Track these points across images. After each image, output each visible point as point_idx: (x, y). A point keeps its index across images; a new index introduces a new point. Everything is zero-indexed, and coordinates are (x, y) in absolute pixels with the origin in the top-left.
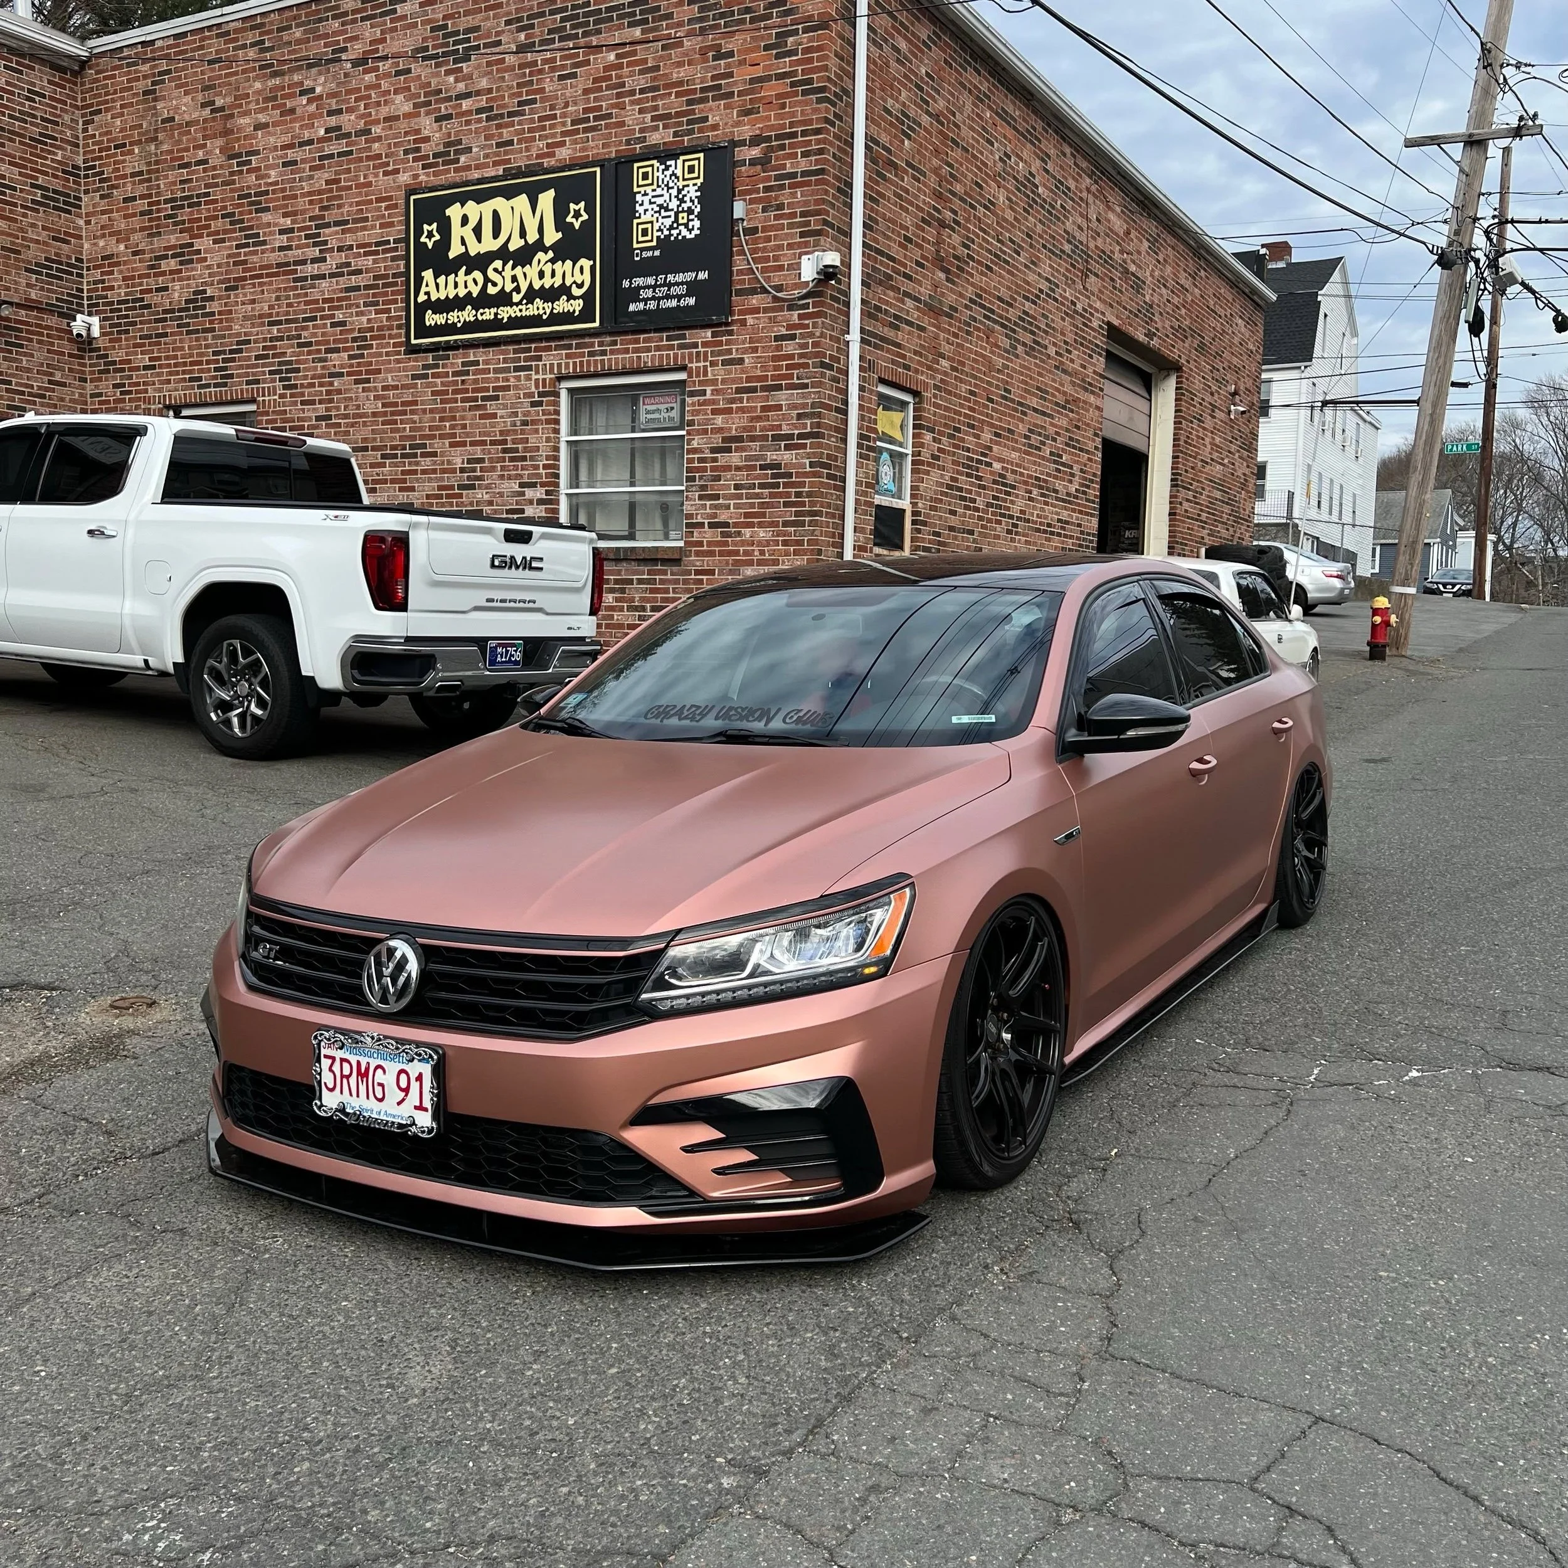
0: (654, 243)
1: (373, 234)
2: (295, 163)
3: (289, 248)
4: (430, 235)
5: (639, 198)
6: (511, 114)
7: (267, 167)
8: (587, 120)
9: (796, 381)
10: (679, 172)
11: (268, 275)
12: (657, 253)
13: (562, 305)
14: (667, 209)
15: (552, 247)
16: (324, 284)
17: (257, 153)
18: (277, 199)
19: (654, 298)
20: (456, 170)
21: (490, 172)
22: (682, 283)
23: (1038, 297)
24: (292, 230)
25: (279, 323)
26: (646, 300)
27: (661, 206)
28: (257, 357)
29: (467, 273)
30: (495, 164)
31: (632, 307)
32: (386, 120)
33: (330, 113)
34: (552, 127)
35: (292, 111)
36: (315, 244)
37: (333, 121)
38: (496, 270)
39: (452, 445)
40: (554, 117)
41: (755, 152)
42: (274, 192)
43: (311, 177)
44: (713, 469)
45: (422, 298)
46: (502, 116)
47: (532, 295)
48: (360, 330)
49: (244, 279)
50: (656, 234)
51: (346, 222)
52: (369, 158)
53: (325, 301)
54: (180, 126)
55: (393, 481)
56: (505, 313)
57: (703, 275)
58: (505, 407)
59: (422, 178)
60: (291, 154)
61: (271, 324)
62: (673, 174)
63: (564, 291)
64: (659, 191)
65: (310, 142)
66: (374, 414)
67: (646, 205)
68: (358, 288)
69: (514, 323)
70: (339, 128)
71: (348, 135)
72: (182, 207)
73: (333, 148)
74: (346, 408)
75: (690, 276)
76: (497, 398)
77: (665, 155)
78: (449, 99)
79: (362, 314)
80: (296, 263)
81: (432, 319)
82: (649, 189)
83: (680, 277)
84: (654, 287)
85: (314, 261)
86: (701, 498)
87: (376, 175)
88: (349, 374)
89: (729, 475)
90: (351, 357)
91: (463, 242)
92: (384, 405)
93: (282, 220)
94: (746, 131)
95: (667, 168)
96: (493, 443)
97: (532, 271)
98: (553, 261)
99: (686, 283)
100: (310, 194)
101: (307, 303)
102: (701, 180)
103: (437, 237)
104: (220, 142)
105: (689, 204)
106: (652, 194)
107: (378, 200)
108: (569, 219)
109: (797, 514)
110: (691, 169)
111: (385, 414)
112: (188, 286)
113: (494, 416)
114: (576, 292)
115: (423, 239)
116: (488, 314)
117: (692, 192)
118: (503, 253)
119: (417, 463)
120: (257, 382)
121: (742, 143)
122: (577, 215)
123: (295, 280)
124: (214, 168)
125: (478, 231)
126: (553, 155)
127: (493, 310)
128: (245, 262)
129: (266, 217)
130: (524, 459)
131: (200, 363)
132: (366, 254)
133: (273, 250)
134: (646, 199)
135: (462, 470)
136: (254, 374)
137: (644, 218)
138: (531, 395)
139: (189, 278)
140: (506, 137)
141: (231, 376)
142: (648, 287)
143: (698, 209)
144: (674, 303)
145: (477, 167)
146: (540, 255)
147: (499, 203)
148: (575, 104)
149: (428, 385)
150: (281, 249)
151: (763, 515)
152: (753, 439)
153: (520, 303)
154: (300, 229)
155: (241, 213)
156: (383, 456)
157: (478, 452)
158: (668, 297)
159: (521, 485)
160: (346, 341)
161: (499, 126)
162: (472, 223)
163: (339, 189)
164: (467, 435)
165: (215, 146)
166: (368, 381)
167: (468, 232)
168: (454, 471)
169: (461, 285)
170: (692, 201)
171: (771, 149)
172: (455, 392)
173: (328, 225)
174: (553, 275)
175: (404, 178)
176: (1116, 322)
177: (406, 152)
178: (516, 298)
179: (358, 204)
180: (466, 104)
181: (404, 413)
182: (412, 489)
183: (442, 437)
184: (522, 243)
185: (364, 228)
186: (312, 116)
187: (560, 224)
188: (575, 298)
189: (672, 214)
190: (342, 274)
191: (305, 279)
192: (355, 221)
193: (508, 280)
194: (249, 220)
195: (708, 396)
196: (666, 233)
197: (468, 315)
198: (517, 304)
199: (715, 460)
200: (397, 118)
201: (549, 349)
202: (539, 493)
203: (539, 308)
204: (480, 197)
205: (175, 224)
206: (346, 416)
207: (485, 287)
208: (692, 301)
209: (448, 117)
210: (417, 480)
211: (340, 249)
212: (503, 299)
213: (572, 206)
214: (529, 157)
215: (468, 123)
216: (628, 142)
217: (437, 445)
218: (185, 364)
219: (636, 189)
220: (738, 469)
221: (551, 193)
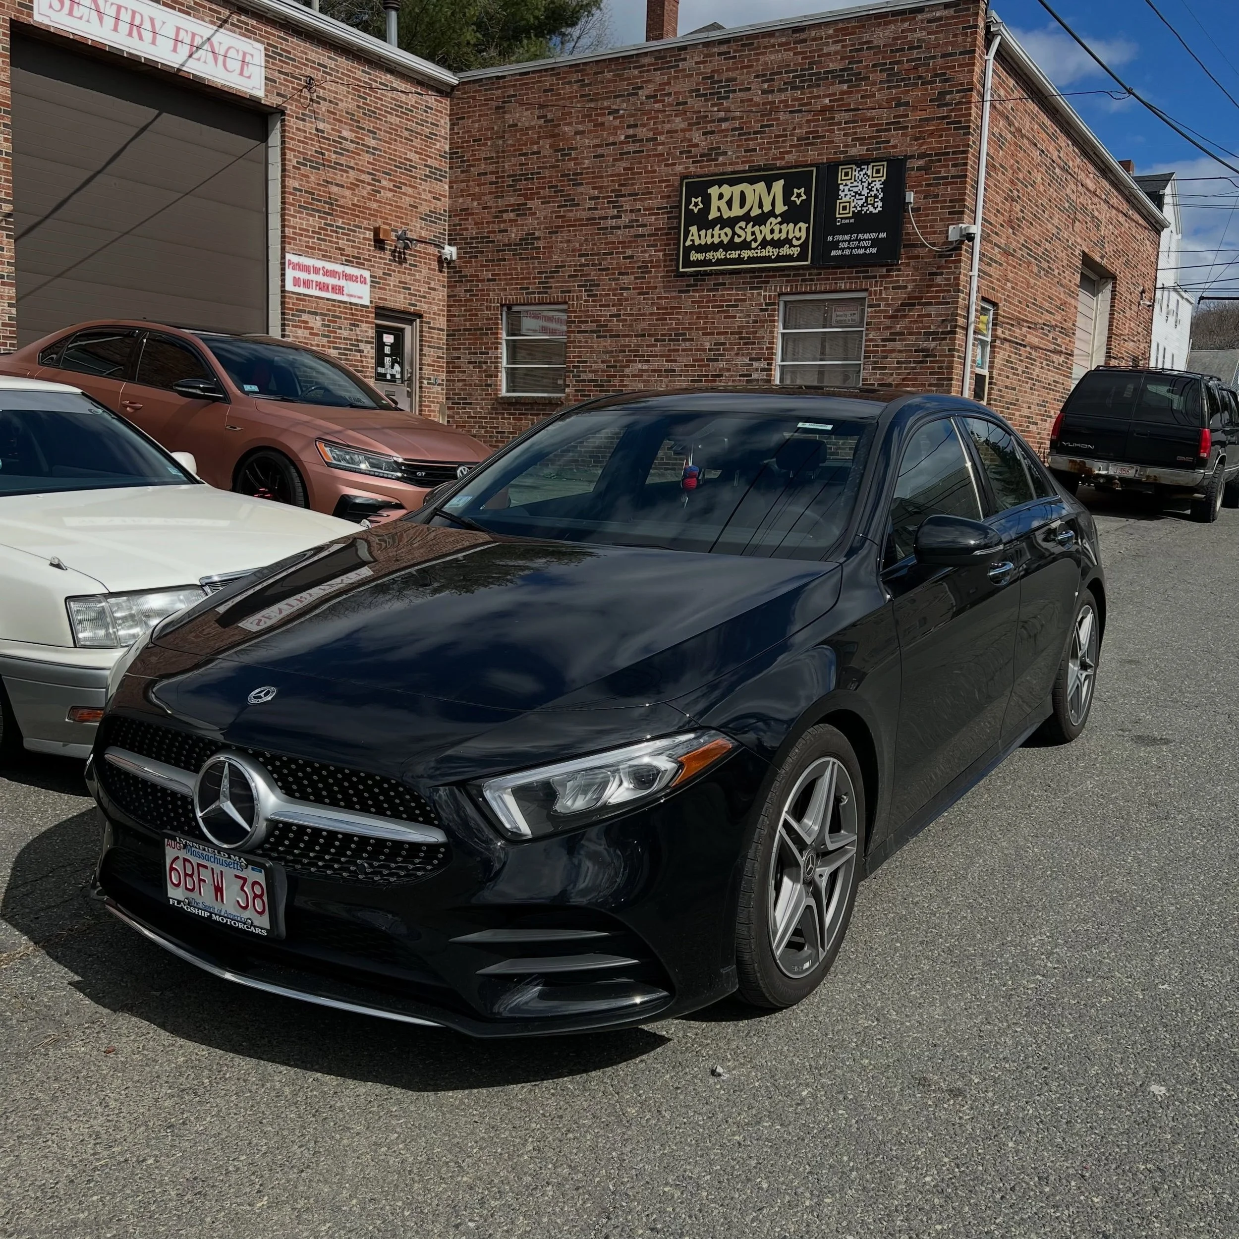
0: (851, 215)
1: (656, 202)
2: (603, 156)
3: (596, 209)
4: (696, 204)
5: (841, 187)
6: (755, 133)
7: (582, 158)
8: (808, 138)
9: (941, 300)
10: (869, 172)
11: (580, 225)
12: (852, 221)
13: (785, 251)
14: (860, 195)
15: (780, 215)
16: (619, 232)
17: (576, 149)
18: (589, 178)
19: (848, 248)
20: (716, 165)
21: (740, 167)
22: (868, 240)
23: (1052, 239)
24: (598, 198)
25: (587, 255)
26: (843, 249)
27: (856, 193)
28: (569, 276)
29: (720, 229)
30: (743, 162)
31: (833, 253)
32: (668, 132)
33: (629, 127)
34: (783, 142)
35: (602, 124)
36: (614, 207)
37: (631, 132)
38: (741, 228)
39: (704, 334)
40: (786, 136)
41: (921, 163)
42: (587, 173)
43: (614, 166)
44: (883, 351)
45: (688, 243)
46: (749, 133)
47: (764, 244)
48: (643, 262)
49: (563, 227)
50: (852, 209)
51: (637, 194)
52: (655, 155)
53: (619, 243)
54: (522, 130)
55: (661, 356)
56: (746, 254)
57: (883, 235)
58: (742, 311)
59: (692, 169)
60: (599, 151)
61: (580, 256)
62: (866, 174)
63: (788, 241)
64: (855, 184)
65: (614, 144)
66: (651, 314)
67: (846, 192)
68: (643, 236)
69: (751, 260)
70: (635, 136)
71: (642, 140)
72: (521, 180)
73: (631, 148)
74: (631, 310)
75: (874, 235)
76: (737, 306)
77: (861, 162)
78: (713, 121)
79: (645, 251)
80: (600, 218)
81: (694, 256)
82: (848, 182)
83: (867, 236)
84: (849, 241)
85: (613, 218)
86: (874, 369)
87: (659, 166)
88: (634, 289)
89: (893, 355)
90: (636, 278)
91: (719, 210)
92: (658, 309)
93: (591, 191)
94: (914, 149)
95: (862, 170)
96: (732, 333)
97: (766, 229)
98: (781, 223)
99: (871, 239)
100: (612, 176)
101: (606, 244)
102: (885, 178)
103: (701, 206)
104: (548, 141)
105: (875, 192)
106: (850, 185)
107: (660, 182)
108: (793, 198)
109: (938, 379)
110: (878, 171)
111: (659, 314)
112: (523, 230)
113: (735, 317)
114: (795, 242)
115: (691, 207)
116: (734, 255)
117: (878, 185)
118: (747, 218)
119: (679, 345)
120: (569, 292)
121: (912, 157)
122: (799, 196)
123: (599, 229)
124: (545, 157)
125: (729, 203)
126: (783, 158)
127: (738, 252)
128: (564, 216)
129: (581, 189)
130: (754, 343)
131: (529, 278)
132: (650, 214)
133: (584, 210)
134: (846, 188)
135: (710, 350)
136: (568, 287)
137: (844, 200)
138: (761, 304)
139: (523, 225)
140: (751, 146)
141: (551, 287)
142: (845, 241)
143: (882, 195)
144: (862, 251)
145: (731, 164)
146: (772, 219)
147: (744, 187)
148: (801, 128)
149: (690, 297)
150: (590, 209)
151: (916, 379)
152: (911, 334)
153: (757, 248)
154: (604, 198)
155: (562, 186)
156: (656, 340)
157: (722, 339)
158: (858, 247)
159: (751, 359)
160: (633, 268)
161: (746, 140)
162: (726, 198)
163: (633, 174)
164: (715, 328)
165: (546, 143)
166: (648, 293)
167: (723, 204)
168: (704, 350)
169: (716, 236)
170: (877, 190)
171: (932, 161)
172: (708, 302)
173: (624, 196)
174: (780, 232)
175: (679, 169)
176: (1086, 251)
177: (681, 153)
178: (754, 245)
179: (645, 183)
180: (724, 125)
181: (672, 314)
182: (675, 361)
183: (697, 329)
184: (760, 211)
185: (650, 199)
186: (616, 128)
187: (787, 201)
188: (794, 246)
189: (864, 197)
190: (633, 227)
191: (606, 228)
192: (643, 194)
193: (749, 234)
194: (567, 190)
195: (882, 308)
196: (859, 209)
197: (720, 254)
198: (754, 249)
199: (884, 346)
200: (676, 131)
201: (775, 276)
202: (763, 364)
203: (770, 251)
204: (732, 183)
205: (515, 191)
206: (632, 315)
207: (733, 237)
208: (874, 250)
209: (712, 132)
210: (679, 355)
211: (632, 211)
212: (746, 245)
213: (796, 191)
214: (767, 160)
215: (726, 136)
216: (835, 153)
217: (694, 334)
218: (517, 279)
219: (839, 182)
220: (900, 351)
221: (782, 182)
